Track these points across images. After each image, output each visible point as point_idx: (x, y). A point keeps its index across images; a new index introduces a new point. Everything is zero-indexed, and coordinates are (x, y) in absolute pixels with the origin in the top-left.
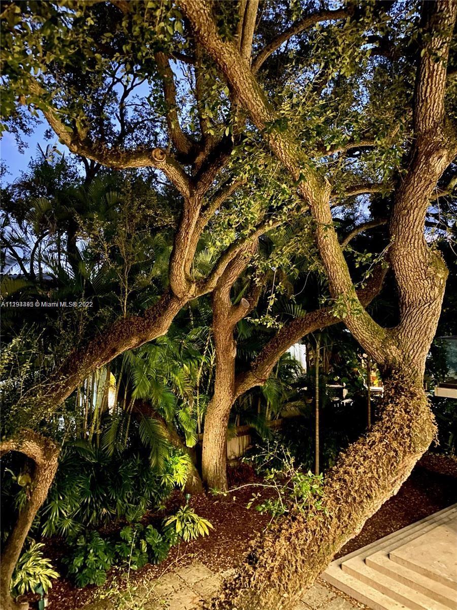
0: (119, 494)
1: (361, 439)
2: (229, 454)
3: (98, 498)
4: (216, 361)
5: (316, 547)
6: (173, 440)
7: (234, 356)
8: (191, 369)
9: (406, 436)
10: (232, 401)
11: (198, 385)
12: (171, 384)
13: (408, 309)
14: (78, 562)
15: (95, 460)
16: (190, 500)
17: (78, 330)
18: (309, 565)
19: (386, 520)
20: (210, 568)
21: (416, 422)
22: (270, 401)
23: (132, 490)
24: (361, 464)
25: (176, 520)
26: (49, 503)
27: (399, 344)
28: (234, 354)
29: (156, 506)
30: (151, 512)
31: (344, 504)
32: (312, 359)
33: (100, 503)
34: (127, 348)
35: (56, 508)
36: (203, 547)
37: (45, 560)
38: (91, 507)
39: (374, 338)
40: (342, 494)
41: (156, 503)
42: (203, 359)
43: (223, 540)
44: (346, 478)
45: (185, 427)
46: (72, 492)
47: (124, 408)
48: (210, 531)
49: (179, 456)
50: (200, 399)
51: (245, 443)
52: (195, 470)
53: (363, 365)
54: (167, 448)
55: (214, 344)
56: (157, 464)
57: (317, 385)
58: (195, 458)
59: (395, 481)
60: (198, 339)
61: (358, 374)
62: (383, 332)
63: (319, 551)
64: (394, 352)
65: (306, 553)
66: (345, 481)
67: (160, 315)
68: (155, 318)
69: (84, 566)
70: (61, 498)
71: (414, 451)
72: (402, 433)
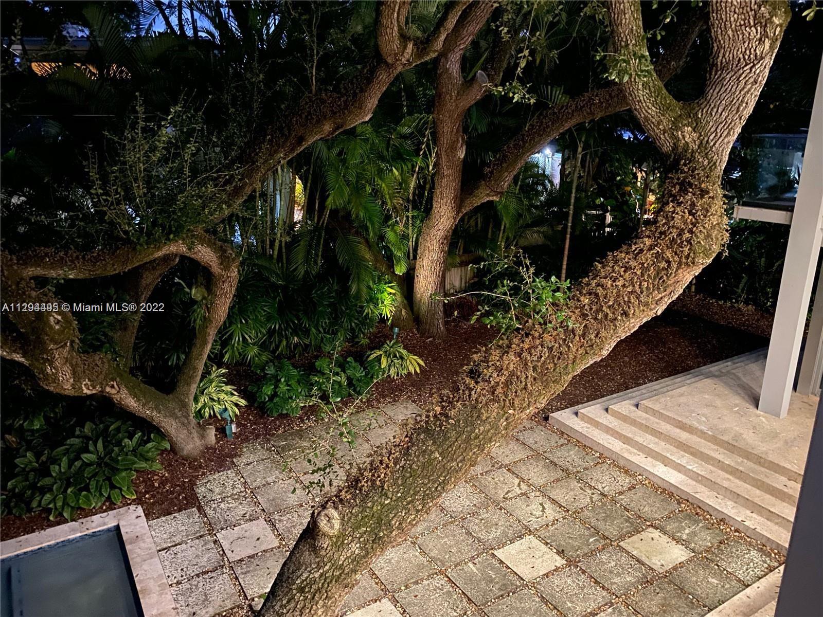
0: (313, 322)
1: (625, 247)
2: (447, 286)
3: (288, 325)
4: (436, 165)
5: (552, 365)
6: (378, 265)
7: (462, 156)
8: (402, 174)
9: (685, 243)
10: (455, 219)
11: (411, 198)
12: (376, 194)
13: (720, 72)
14: (268, 390)
15: (283, 281)
16: (398, 335)
17: (252, 108)
18: (542, 383)
19: (639, 371)
20: (420, 407)
21: (702, 226)
22: (506, 221)
23: (329, 319)
24: (621, 276)
25: (381, 355)
26: (230, 326)
27: (697, 124)
28: (461, 154)
29: (357, 340)
30: (351, 346)
31: (592, 320)
32: (570, 172)
33: (290, 330)
34: (318, 137)
35: (238, 332)
36: (413, 385)
37: (229, 386)
38: (280, 334)
39: (663, 115)
40: (591, 309)
41: (357, 337)
42: (420, 163)
43: (436, 379)
44: (598, 291)
45: (393, 249)
46: (256, 316)
47: (316, 220)
48: (420, 369)
49: (386, 283)
50: (413, 216)
51: (468, 276)
52: (405, 302)
53: (639, 184)
54: (371, 273)
55: (435, 143)
56: (359, 291)
57: (572, 204)
58: (405, 289)
59: (662, 298)
60: (413, 133)
61: (630, 195)
62: (677, 107)
63: (554, 370)
64: (688, 135)
65: (539, 370)
66: (597, 295)
67: (362, 91)
68: (355, 95)
69: (275, 395)
70: (244, 321)
71: (693, 263)
72: (680, 239)
